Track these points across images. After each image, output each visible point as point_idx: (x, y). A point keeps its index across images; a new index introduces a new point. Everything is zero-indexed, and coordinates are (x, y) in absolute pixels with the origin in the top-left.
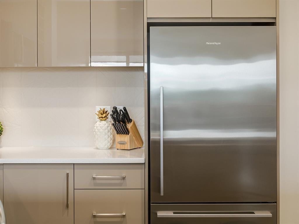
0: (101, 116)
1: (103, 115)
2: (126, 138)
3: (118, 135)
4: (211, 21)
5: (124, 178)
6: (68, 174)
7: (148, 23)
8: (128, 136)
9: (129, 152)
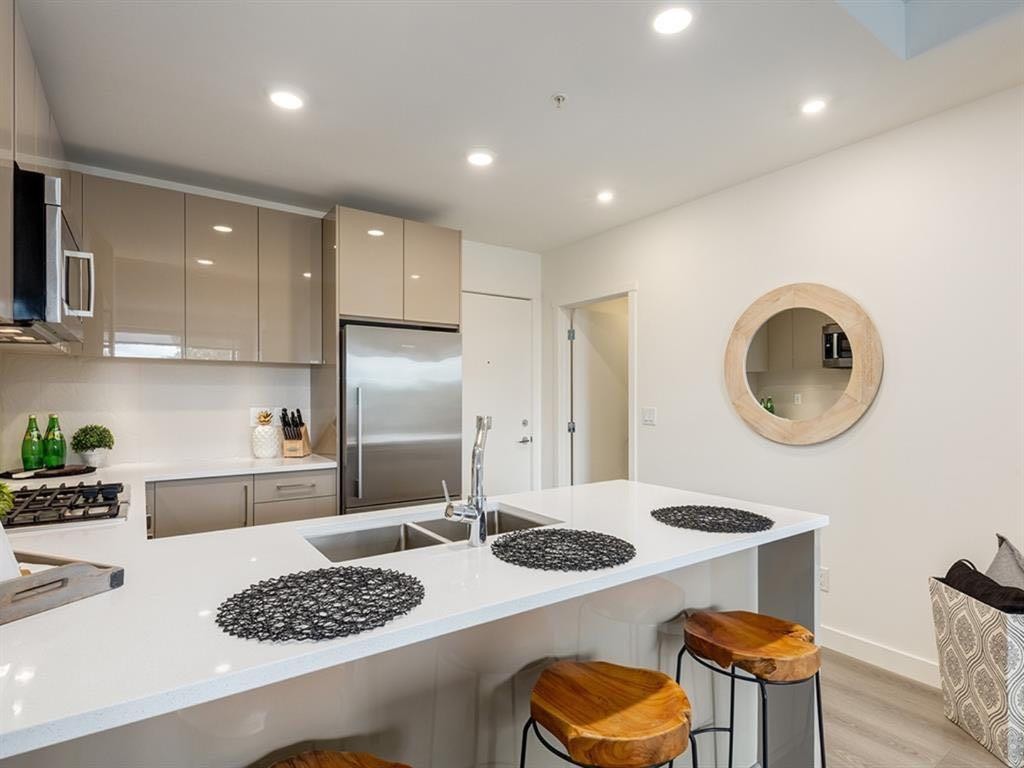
0: (263, 419)
1: (266, 419)
2: (298, 444)
3: (288, 441)
4: (402, 323)
5: (313, 486)
6: (246, 487)
7: (341, 320)
8: (301, 442)
9: (301, 460)
